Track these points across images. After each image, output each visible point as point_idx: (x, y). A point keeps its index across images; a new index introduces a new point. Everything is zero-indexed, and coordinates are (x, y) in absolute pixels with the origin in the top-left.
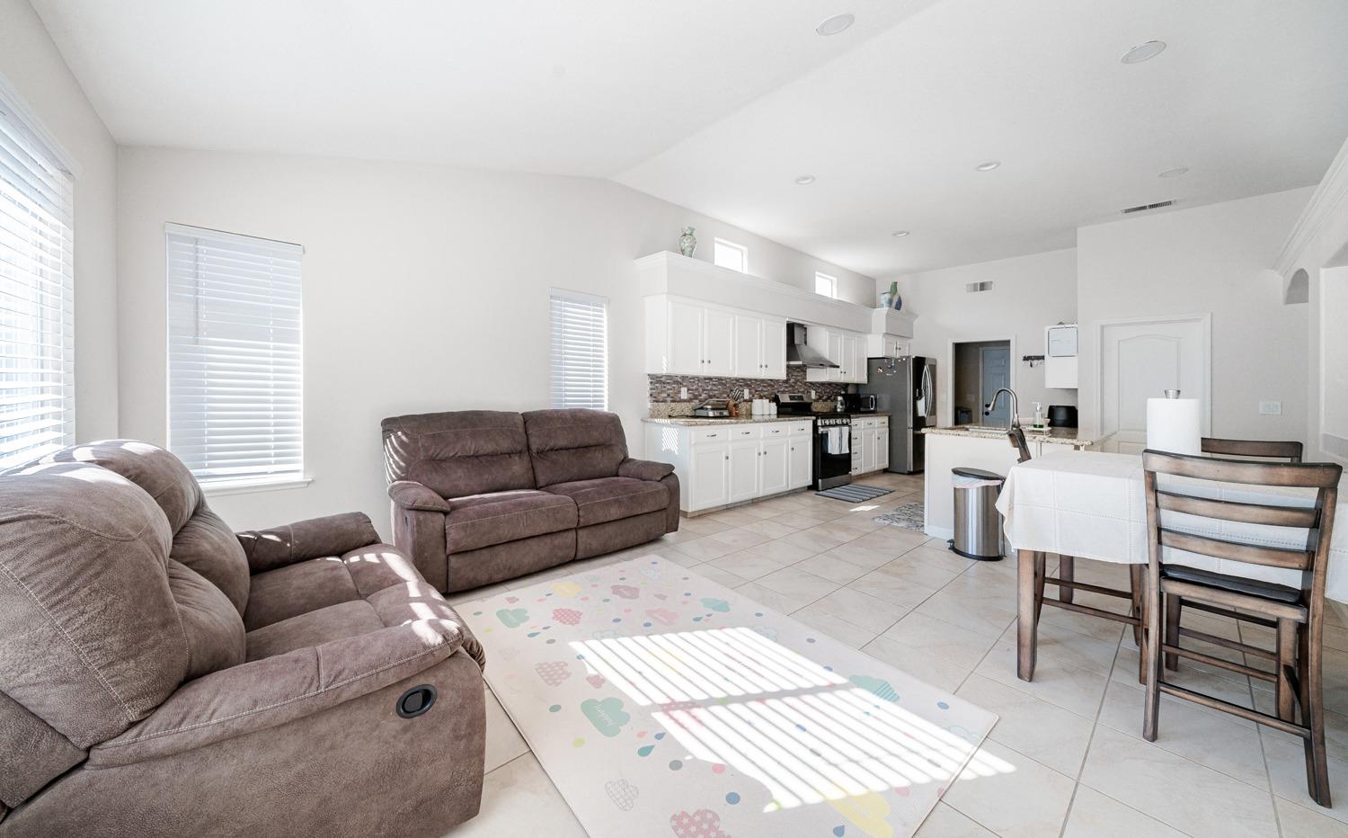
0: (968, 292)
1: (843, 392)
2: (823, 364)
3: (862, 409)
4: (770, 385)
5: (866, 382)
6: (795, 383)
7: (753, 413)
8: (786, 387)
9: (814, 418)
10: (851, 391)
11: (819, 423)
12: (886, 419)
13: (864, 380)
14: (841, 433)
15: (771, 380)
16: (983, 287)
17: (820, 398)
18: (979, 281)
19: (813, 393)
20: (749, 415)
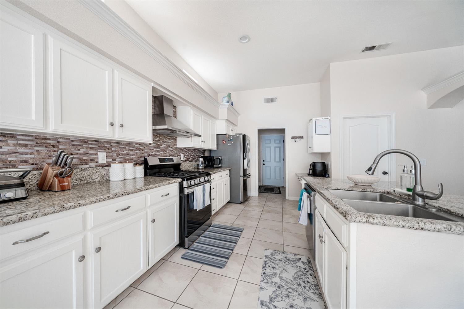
0: (264, 103)
1: (202, 155)
2: (188, 134)
3: (215, 166)
4: (137, 149)
5: (216, 149)
6: (167, 148)
7: (111, 179)
8: (158, 151)
9: (180, 180)
10: (207, 154)
11: (185, 184)
12: (228, 172)
13: (214, 147)
14: (204, 190)
15: (140, 144)
16: (272, 100)
17: (188, 159)
18: (270, 97)
19: (182, 156)
20: (106, 182)
